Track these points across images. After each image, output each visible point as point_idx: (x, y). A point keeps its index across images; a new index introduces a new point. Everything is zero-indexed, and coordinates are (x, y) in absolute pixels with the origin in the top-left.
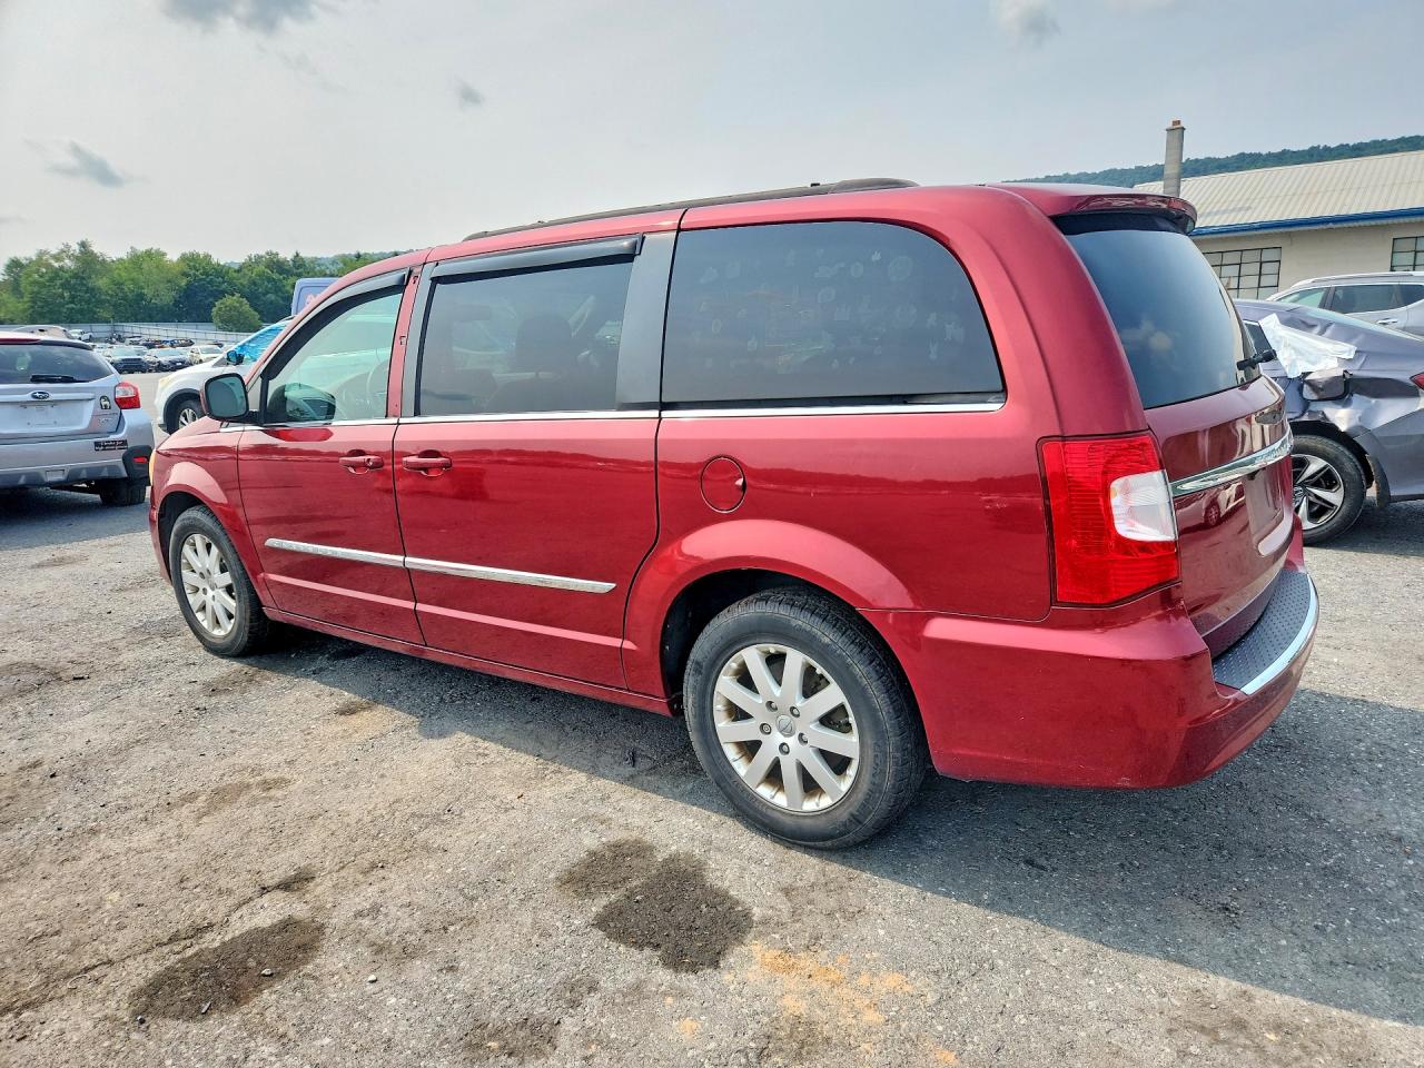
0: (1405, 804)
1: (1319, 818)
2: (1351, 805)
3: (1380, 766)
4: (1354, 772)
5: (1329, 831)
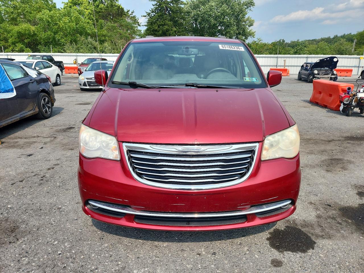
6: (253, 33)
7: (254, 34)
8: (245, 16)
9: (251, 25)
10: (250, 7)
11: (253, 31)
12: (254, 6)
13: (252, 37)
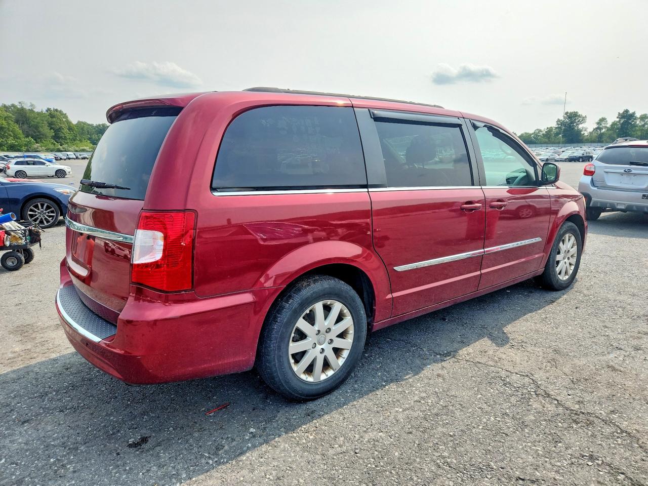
0: (26, 444)
1: (62, 411)
2: (53, 425)
3: (52, 460)
4: (64, 445)
5: (55, 409)
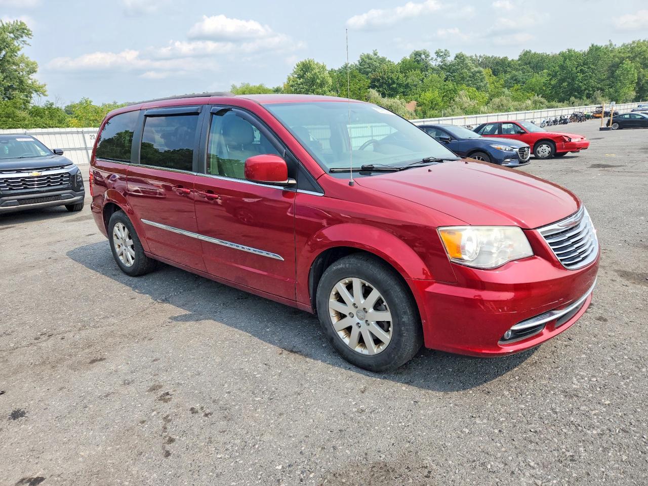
6: (42, 87)
7: (44, 88)
8: (16, 53)
9: (33, 71)
10: (22, 37)
11: (39, 83)
12: (30, 36)
13: (41, 95)
